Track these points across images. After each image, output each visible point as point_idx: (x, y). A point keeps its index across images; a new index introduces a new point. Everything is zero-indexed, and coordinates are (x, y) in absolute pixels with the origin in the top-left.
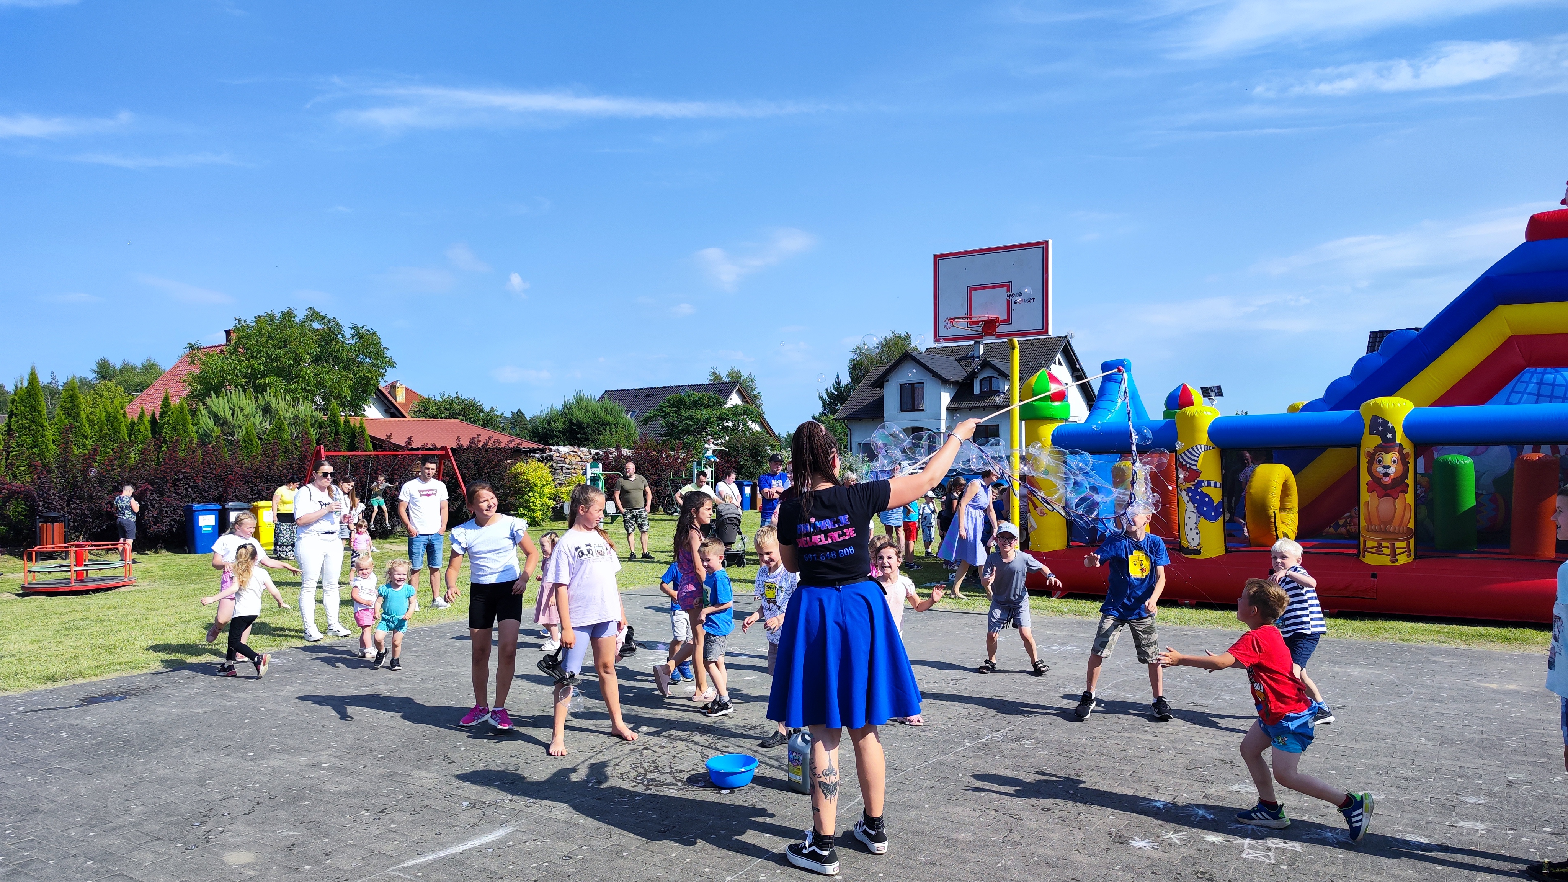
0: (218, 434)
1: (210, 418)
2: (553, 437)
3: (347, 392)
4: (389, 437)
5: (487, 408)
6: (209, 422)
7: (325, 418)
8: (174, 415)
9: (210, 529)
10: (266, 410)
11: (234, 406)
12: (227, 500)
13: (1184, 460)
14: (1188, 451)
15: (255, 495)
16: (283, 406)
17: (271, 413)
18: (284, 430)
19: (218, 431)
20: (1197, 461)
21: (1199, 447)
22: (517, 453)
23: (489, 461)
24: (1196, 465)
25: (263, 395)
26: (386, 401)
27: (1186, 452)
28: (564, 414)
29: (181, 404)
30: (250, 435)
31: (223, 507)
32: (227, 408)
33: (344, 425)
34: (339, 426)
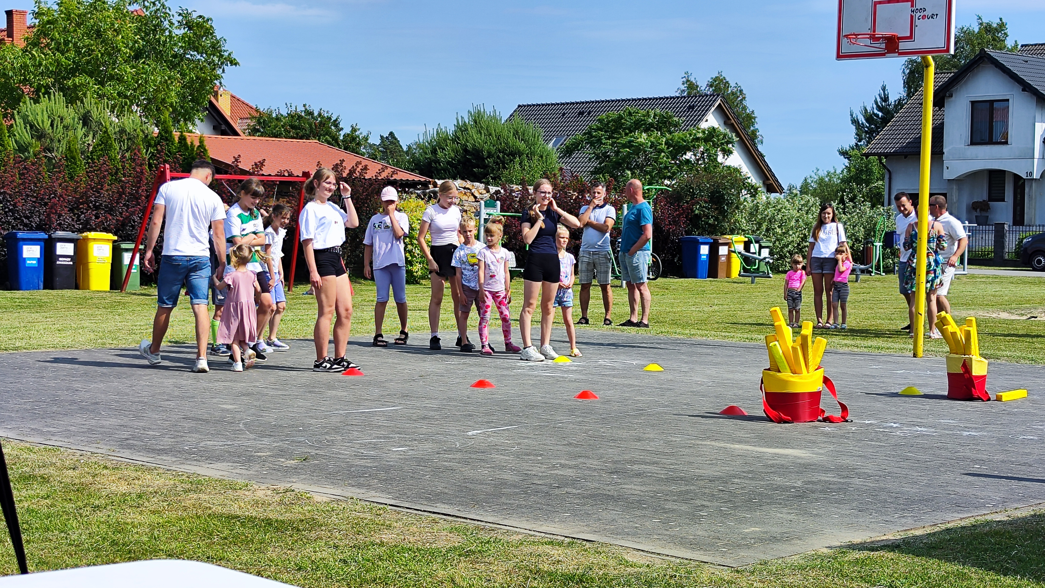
0: (36, 149)
1: (25, 128)
2: (440, 168)
6: (25, 134)
10: (86, 120)
11: (53, 114)
12: (53, 229)
15: (83, 224)
19: (36, 146)
26: (215, 115)
28: (455, 138)
30: (72, 152)
31: (50, 236)
32: (46, 117)
33: (179, 142)
34: (172, 144)
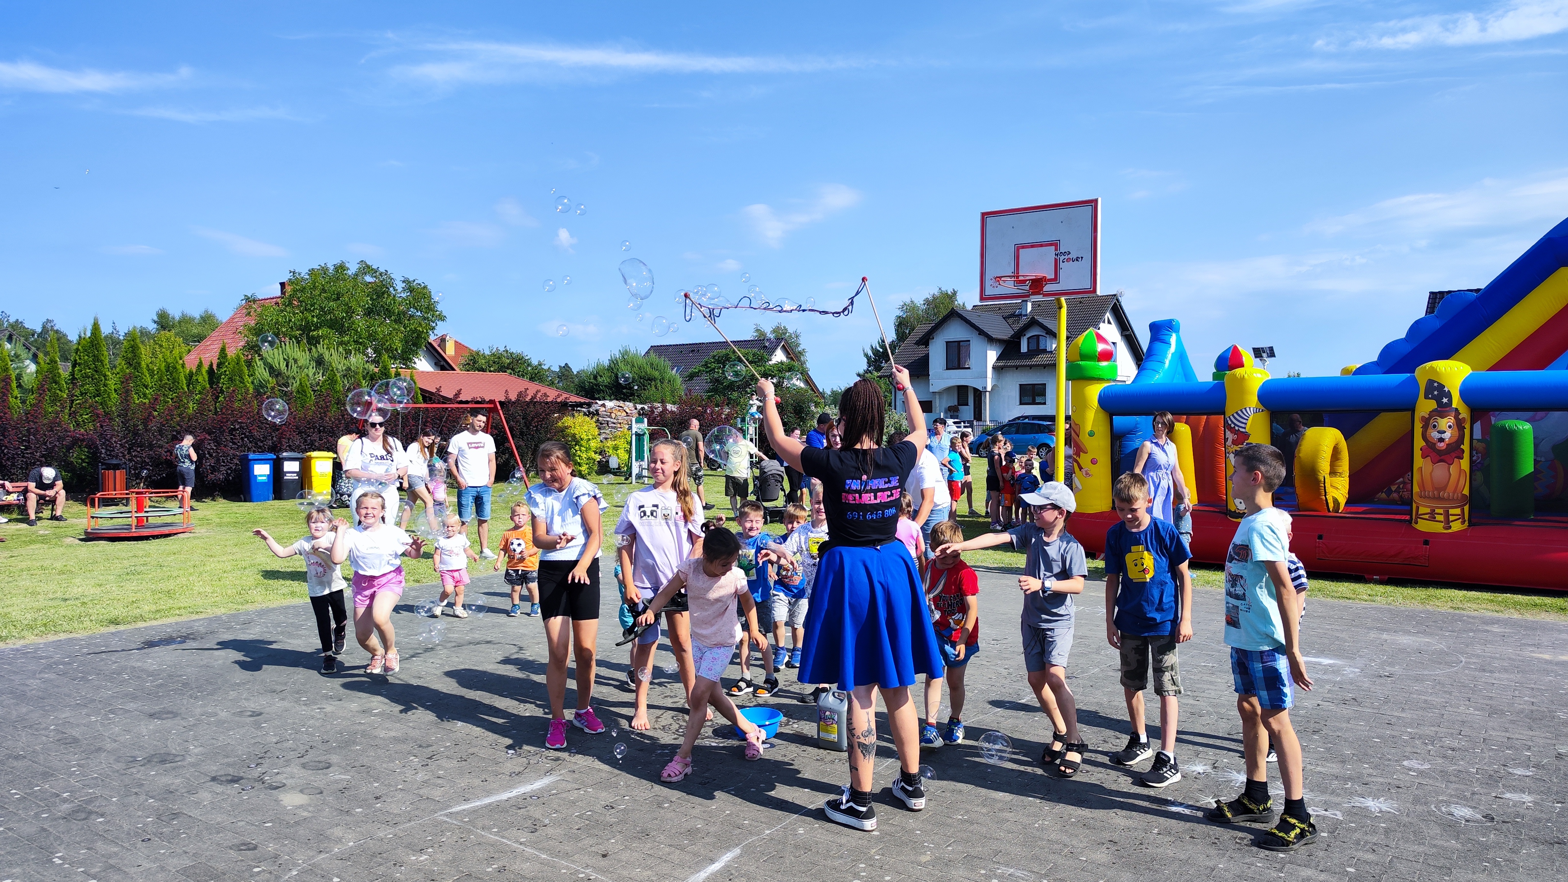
0: (273, 385)
1: (265, 369)
2: (599, 392)
3: (398, 345)
4: (438, 390)
5: (535, 362)
6: (265, 373)
7: (376, 370)
8: (231, 366)
9: (265, 478)
10: (320, 362)
11: (288, 357)
12: (281, 450)
13: (1232, 422)
14: (1237, 413)
15: (308, 445)
16: (335, 358)
17: (324, 365)
18: (336, 381)
19: (272, 381)
20: (1246, 424)
21: (1248, 409)
22: (565, 408)
23: (537, 415)
24: (1245, 428)
25: (316, 347)
26: (436, 354)
27: (1235, 415)
28: (610, 369)
29: (238, 355)
30: (303, 386)
31: (278, 456)
32: (282, 360)
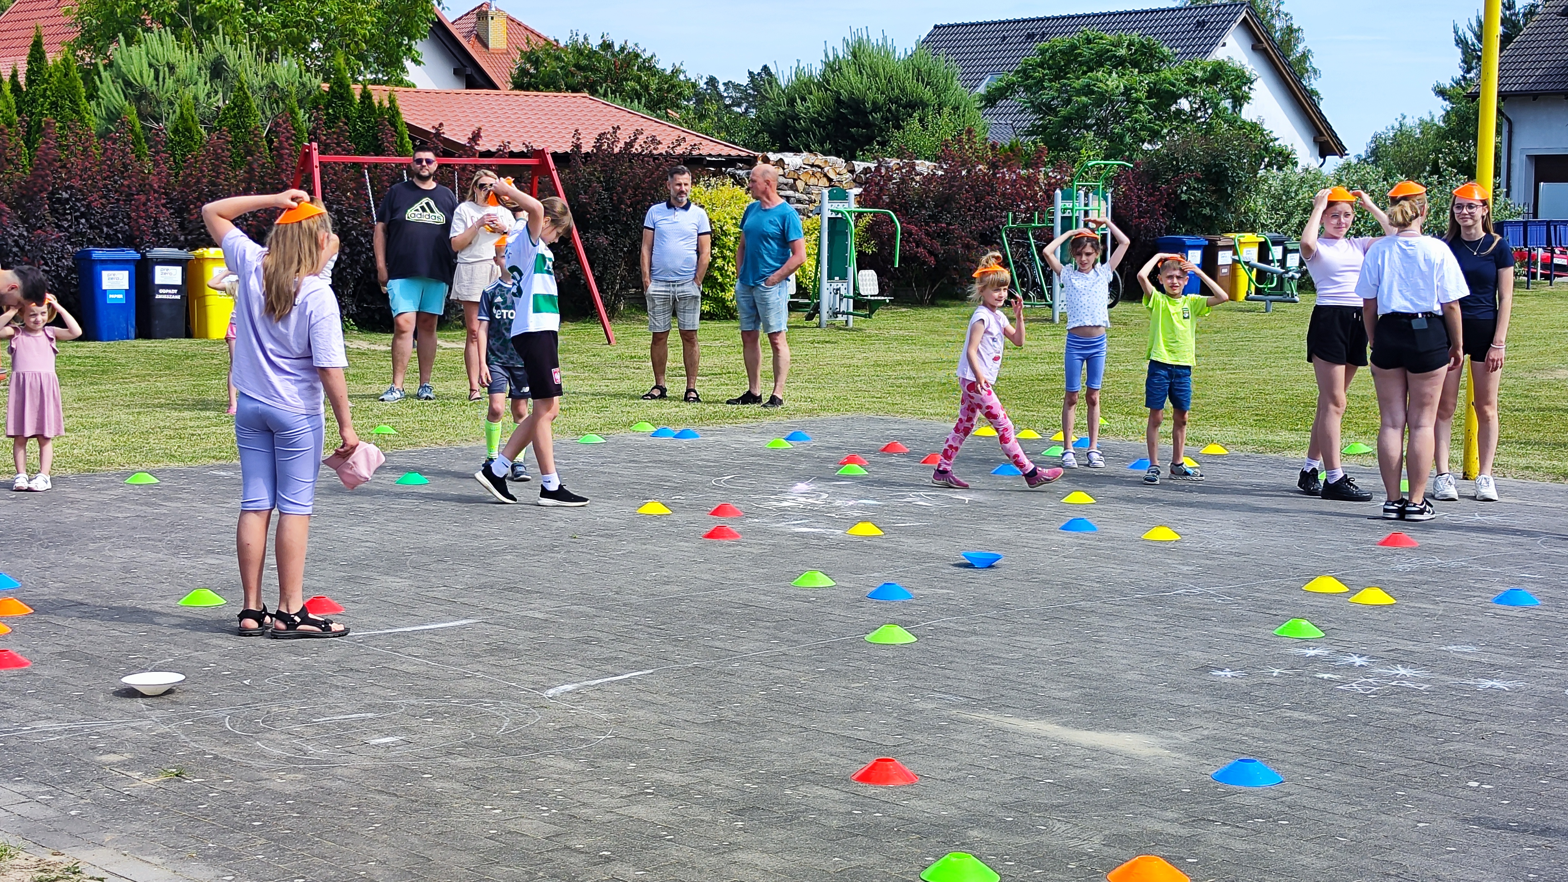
0: (132, 117)
1: (116, 84)
4: (440, 127)
6: (116, 94)
7: (324, 87)
8: (53, 78)
9: (120, 296)
10: (217, 69)
11: (158, 61)
12: (150, 244)
16: (247, 63)
17: (226, 77)
19: (131, 110)
25: (210, 39)
26: (457, 52)
29: (65, 60)
30: (188, 120)
31: (143, 255)
32: (147, 66)
33: (361, 102)
34: (351, 105)
